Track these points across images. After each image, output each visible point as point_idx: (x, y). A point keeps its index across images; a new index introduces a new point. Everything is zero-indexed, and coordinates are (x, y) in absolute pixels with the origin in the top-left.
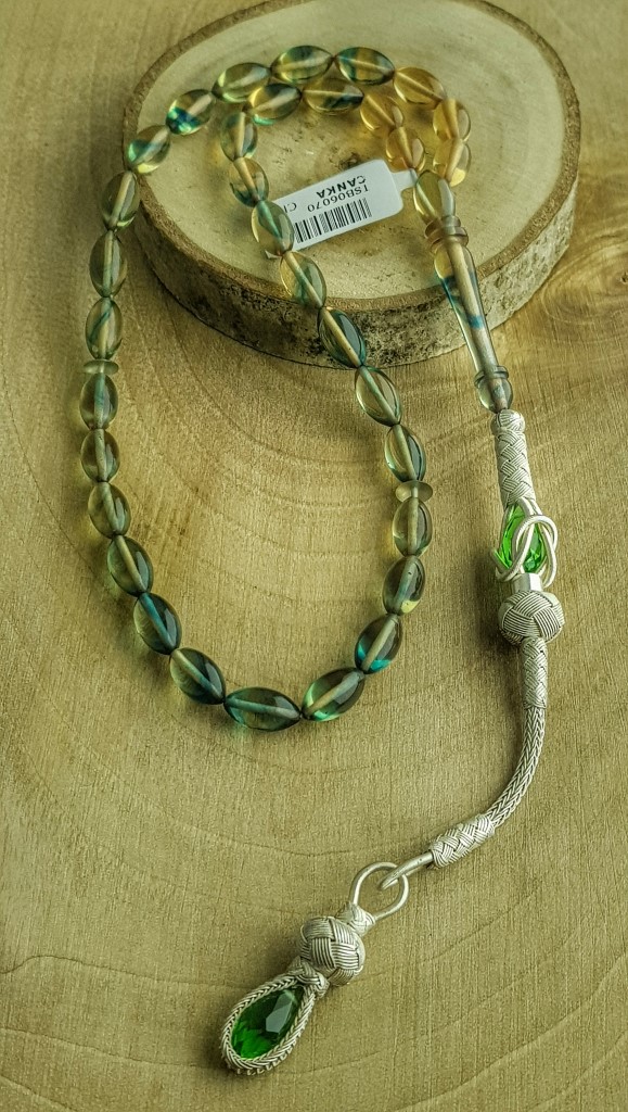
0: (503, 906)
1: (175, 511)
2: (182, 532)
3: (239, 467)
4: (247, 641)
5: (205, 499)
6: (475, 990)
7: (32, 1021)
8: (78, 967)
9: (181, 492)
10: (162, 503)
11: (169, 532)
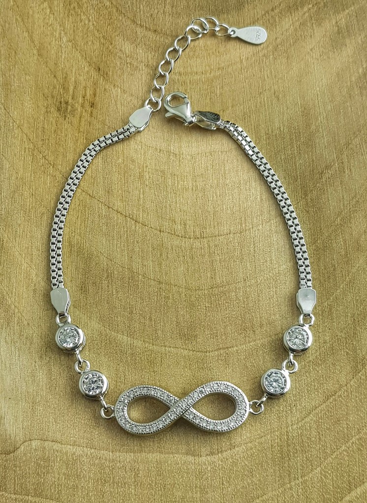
0: (343, 380)
1: (85, 88)
2: (92, 105)
3: (127, 47)
4: (147, 189)
5: (105, 76)
6: (328, 445)
7: (31, 487)
8: (56, 446)
9: (88, 73)
10: (75, 82)
11: (82, 106)
